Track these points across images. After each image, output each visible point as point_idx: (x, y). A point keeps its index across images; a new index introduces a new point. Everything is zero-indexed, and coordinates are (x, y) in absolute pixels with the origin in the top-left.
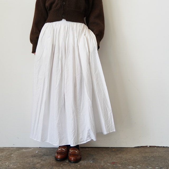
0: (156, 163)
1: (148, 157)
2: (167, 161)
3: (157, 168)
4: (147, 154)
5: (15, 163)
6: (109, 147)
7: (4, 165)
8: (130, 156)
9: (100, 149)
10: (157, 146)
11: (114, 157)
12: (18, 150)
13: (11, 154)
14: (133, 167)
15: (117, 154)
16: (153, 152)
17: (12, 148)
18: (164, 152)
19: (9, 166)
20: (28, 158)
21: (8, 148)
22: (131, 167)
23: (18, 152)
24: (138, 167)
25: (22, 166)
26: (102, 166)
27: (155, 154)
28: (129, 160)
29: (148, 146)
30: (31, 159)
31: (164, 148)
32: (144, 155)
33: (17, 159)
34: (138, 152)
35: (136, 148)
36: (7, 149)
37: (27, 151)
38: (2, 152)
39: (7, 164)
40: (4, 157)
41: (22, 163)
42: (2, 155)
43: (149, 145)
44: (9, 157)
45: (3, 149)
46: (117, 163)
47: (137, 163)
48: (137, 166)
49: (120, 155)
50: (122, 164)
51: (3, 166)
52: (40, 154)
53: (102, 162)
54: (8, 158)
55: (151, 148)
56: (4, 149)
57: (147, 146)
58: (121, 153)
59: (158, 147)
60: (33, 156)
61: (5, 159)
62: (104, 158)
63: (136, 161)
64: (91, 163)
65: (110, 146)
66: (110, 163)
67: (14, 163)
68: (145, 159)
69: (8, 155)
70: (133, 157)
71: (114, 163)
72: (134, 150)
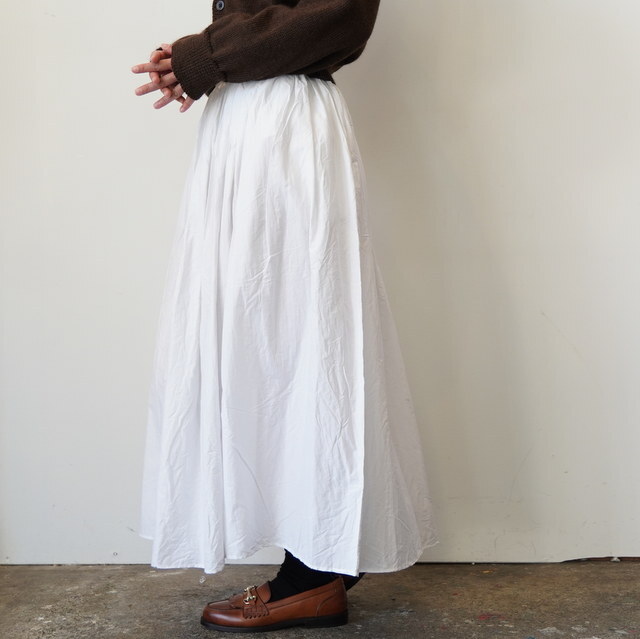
1: (616, 596)
4: (609, 586)
5: (124, 617)
6: (470, 564)
7: (85, 626)
8: (548, 591)
9: (437, 568)
11: (489, 596)
12: (134, 575)
13: (108, 587)
14: (558, 631)
15: (499, 587)
16: (632, 579)
17: (110, 568)
19: (101, 629)
20: (170, 603)
21: (97, 567)
22: (550, 630)
23: (131, 579)
24: (575, 631)
25: (151, 630)
26: (444, 628)
28: (543, 608)
29: (615, 559)
30: (184, 604)
32: (597, 589)
33: (130, 606)
34: (576, 579)
35: (568, 566)
36: (91, 571)
37: (165, 578)
38: (73, 581)
39: (94, 622)
40: (82, 598)
41: (150, 617)
42: (74, 592)
43: (616, 554)
44: (100, 599)
45: (74, 571)
46: (499, 616)
47: (574, 618)
48: (573, 625)
49: (509, 591)
50: (517, 620)
51: (83, 629)
52: (213, 586)
53: (446, 614)
54: (97, 601)
55: (625, 565)
56: (81, 571)
57: (609, 559)
58: (512, 582)
60: (186, 595)
61: (87, 605)
62: (453, 600)
63: (571, 609)
64: (402, 618)
65: (473, 559)
66: (474, 617)
67: (121, 617)
68: (601, 603)
69: (97, 592)
70: (557, 596)
71: (487, 617)
72: (564, 571)
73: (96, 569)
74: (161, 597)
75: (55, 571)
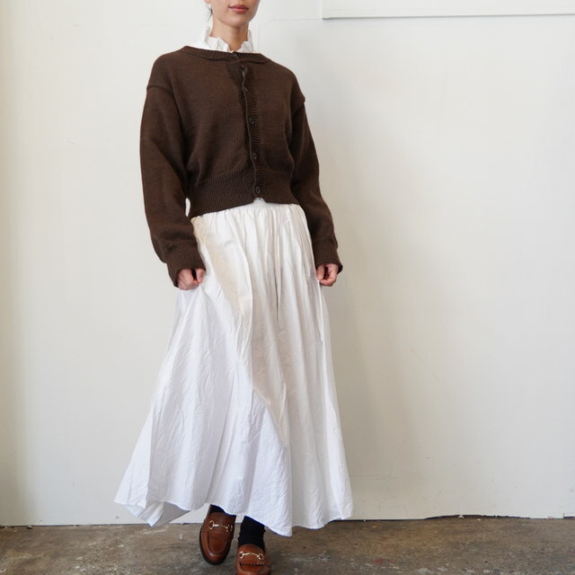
0: (484, 560)
1: (464, 544)
2: (511, 553)
3: (488, 571)
4: (459, 537)
5: (135, 565)
6: (363, 520)
8: (418, 541)
10: (482, 514)
11: (379, 545)
12: (132, 532)
13: (117, 543)
14: (429, 571)
15: (385, 539)
16: (474, 531)
17: (115, 527)
18: (501, 529)
20: (163, 554)
21: (105, 527)
22: (423, 570)
23: (132, 536)
24: (440, 571)
26: (352, 570)
27: (479, 536)
28: (417, 554)
29: (461, 517)
30: (174, 555)
31: (500, 521)
32: (451, 539)
33: (136, 557)
34: (436, 532)
35: (429, 522)
37: (155, 535)
38: (91, 538)
40: (101, 551)
41: (153, 565)
43: (462, 513)
44: (114, 552)
45: (90, 530)
46: (388, 561)
47: (438, 561)
48: (438, 567)
49: (392, 541)
50: (401, 563)
52: (190, 540)
53: (352, 559)
54: (113, 554)
55: (468, 520)
56: (94, 530)
57: (456, 516)
59: (485, 517)
62: (355, 549)
63: (435, 555)
64: (324, 563)
65: (365, 518)
66: (371, 561)
67: (133, 566)
68: (455, 550)
69: (110, 546)
70: (425, 545)
71: (380, 561)
72: (426, 526)
73: (105, 529)
74: (155, 550)
75: (76, 530)
